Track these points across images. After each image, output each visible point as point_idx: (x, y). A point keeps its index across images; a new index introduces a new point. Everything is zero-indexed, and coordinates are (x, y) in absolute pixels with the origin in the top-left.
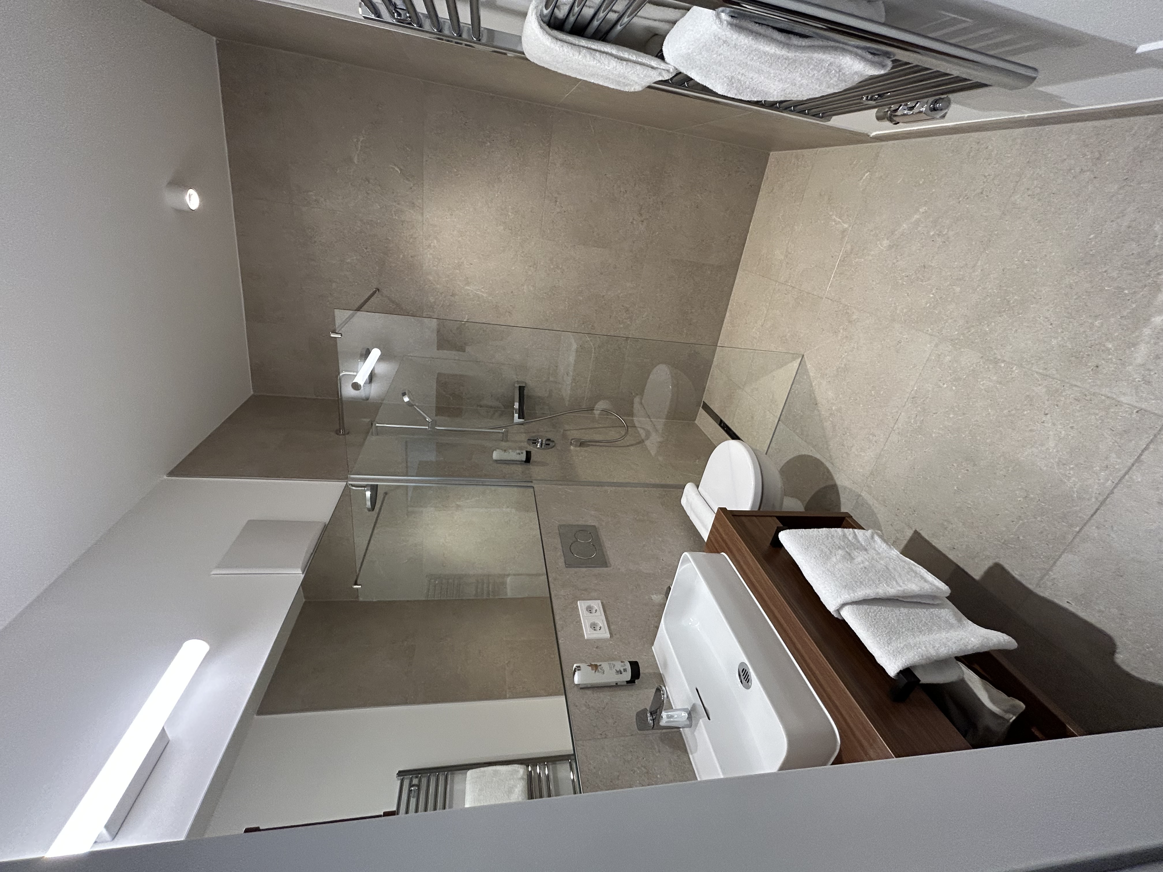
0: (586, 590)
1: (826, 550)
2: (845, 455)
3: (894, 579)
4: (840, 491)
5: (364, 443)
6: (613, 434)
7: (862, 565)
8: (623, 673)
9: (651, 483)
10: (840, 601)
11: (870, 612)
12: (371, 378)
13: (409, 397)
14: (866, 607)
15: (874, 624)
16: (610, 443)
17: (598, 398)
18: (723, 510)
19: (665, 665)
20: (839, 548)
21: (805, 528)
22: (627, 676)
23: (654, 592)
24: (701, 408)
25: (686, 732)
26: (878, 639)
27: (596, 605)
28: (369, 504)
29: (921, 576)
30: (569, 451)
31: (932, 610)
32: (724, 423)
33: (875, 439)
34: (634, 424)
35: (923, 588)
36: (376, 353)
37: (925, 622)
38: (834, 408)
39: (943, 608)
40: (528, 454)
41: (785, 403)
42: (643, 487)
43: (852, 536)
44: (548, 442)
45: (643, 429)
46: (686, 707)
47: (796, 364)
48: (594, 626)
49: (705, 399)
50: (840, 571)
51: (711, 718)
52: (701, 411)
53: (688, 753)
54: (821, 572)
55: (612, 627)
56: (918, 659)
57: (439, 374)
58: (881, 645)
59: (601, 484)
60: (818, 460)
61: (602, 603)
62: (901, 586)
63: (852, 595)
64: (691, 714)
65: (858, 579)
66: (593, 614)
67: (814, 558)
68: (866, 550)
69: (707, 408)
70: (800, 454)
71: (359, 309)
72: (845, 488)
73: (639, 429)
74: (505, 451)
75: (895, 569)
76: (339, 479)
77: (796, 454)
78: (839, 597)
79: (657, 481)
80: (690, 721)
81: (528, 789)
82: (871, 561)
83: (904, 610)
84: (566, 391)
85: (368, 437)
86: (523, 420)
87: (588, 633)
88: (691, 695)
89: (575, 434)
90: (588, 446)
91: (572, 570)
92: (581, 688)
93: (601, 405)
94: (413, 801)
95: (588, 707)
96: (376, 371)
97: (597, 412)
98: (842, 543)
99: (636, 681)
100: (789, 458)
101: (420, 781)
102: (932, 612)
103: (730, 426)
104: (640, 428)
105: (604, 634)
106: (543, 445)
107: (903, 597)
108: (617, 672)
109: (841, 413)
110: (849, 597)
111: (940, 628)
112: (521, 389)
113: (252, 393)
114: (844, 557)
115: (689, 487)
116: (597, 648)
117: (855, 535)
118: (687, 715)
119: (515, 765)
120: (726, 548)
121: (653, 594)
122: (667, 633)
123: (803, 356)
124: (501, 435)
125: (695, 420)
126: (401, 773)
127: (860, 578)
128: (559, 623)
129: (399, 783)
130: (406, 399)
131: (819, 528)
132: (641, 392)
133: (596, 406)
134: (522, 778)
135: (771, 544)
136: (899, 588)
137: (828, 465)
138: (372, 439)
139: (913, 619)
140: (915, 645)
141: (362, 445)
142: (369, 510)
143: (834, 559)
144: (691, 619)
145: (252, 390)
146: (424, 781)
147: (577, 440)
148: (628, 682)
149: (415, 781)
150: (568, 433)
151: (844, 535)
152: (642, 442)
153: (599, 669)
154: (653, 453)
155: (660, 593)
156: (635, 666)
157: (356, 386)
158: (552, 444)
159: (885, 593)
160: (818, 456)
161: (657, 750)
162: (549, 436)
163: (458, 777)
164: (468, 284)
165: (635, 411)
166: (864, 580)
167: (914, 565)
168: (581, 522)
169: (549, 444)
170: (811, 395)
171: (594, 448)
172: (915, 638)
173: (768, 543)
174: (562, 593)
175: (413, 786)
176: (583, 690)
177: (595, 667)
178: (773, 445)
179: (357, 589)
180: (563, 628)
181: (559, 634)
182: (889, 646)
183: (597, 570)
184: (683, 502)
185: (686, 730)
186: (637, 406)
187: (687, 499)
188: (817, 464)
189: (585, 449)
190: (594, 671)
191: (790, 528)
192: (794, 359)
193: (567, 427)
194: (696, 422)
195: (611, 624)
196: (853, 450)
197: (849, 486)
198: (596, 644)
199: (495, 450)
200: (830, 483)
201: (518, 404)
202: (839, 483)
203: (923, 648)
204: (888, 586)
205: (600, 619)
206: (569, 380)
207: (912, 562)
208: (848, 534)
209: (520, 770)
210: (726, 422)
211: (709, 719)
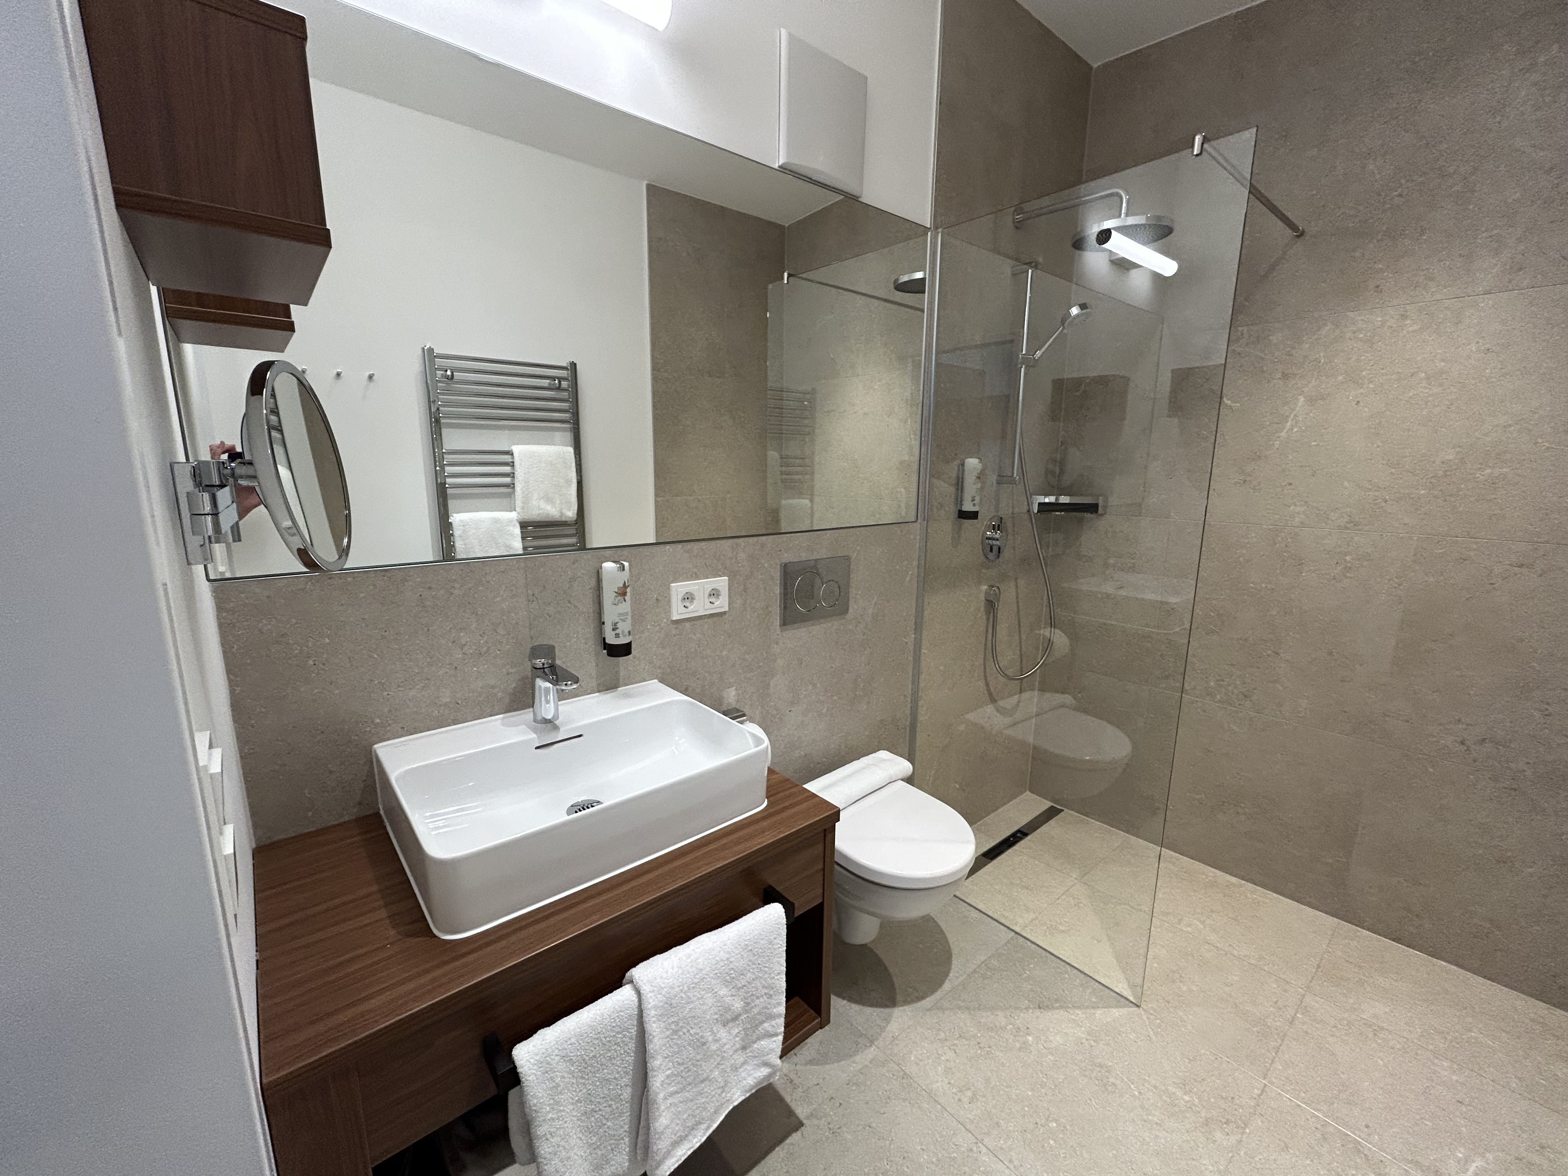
0: (745, 590)
1: (743, 982)
2: (942, 1036)
3: (683, 1089)
4: (887, 1011)
5: (999, 253)
6: (1008, 656)
7: (710, 1039)
8: (614, 633)
9: (920, 708)
10: (645, 989)
11: (625, 1036)
12: (1123, 265)
13: (1077, 316)
14: (634, 1031)
15: (601, 1040)
16: (991, 650)
17: (1074, 637)
18: (835, 815)
19: (627, 696)
20: (748, 1004)
21: (788, 952)
22: (611, 640)
23: (740, 692)
24: (1051, 804)
25: (527, 715)
26: (573, 1040)
27: (722, 604)
28: (905, 278)
29: (687, 1136)
30: (980, 583)
31: (627, 1140)
32: (1021, 839)
33: (965, 1100)
34: (1025, 691)
35: (660, 1138)
36: (1168, 267)
37: (605, 1124)
38: (1030, 1038)
39: (630, 1161)
40: (974, 515)
41: (1045, 950)
42: (912, 694)
43: (770, 1029)
44: (995, 549)
45: (1018, 705)
46: (561, 718)
47: (1122, 988)
48: (689, 597)
49: (1068, 814)
50: (699, 998)
51: (538, 750)
52: (1046, 804)
53: (505, 713)
54: (701, 966)
55: (688, 625)
56: (531, 1103)
57: (1127, 380)
58: (562, 1044)
59: (918, 627)
60: (940, 985)
61: (725, 613)
62: (665, 1099)
63: (653, 1012)
64: (550, 724)
65: (681, 1027)
66: (707, 601)
67: (728, 959)
68: (744, 1048)
69: (1051, 814)
70: (954, 956)
71: (1254, 192)
72: (887, 1021)
73: (1016, 697)
74: (979, 478)
75: (700, 1093)
76: (936, 215)
77: (955, 951)
78: (652, 989)
79: (923, 717)
80: (541, 720)
81: (551, 522)
82: (718, 1055)
83: (627, 1093)
84: (1086, 585)
85: (1008, 261)
86: (1036, 511)
87: (679, 588)
88: (574, 726)
89: (1009, 594)
90: (988, 613)
91: (777, 574)
92: (598, 572)
93: (1060, 639)
94: (545, 383)
95: (572, 580)
96: (1134, 273)
97: (1046, 632)
98: (756, 1011)
99: (605, 651)
100: (949, 936)
101: (565, 390)
102: (623, 1139)
103: (1016, 847)
104: (1019, 702)
105: (678, 612)
106: (990, 542)
107: (647, 1099)
108: (616, 624)
109: (1020, 1049)
110: (650, 1006)
111: (595, 1147)
112: (1093, 508)
113: (1095, 66)
114: (728, 1009)
115: (904, 766)
116: (657, 599)
117: (772, 1036)
118: (549, 718)
119: (576, 506)
120: (772, 810)
121: (736, 690)
122: (668, 703)
123: (1138, 1006)
124: (1010, 474)
125: (1031, 792)
126: (574, 365)
127: (685, 1030)
128: (696, 546)
129: (564, 364)
130: (1075, 311)
131: (786, 974)
132: (1081, 708)
133: (1057, 631)
134: (562, 514)
135: (770, 886)
136: (661, 1096)
137: (927, 1002)
138: (1007, 267)
139: (610, 1106)
140: (557, 1103)
141: (996, 251)
142: (896, 280)
143: (723, 991)
144: (683, 740)
145: (1099, 64)
146: (565, 395)
147: (998, 597)
148: (604, 639)
149: (564, 384)
150: (1012, 584)
151: (771, 1017)
152: (993, 700)
153: (619, 598)
154: (971, 716)
155: (737, 701)
156: (625, 650)
157: (1104, 236)
158: (991, 556)
159: (653, 1070)
160: (947, 986)
161: (510, 671)
162: (1006, 554)
163: (569, 436)
164: (1311, 401)
165: (1047, 695)
166: (680, 1037)
167: (708, 1128)
168: (853, 592)
169: (991, 551)
170: (1057, 1000)
171: (985, 622)
172: (573, 1104)
173: (772, 880)
174: (742, 556)
175: (560, 382)
176: (596, 574)
177: (622, 593)
178: (975, 914)
179: (783, 278)
180: (687, 552)
181: (680, 546)
182: (557, 1058)
183: (776, 610)
184: (883, 754)
185: (531, 715)
186: (1059, 698)
187: (884, 760)
188: (934, 982)
189: (982, 609)
190: (616, 590)
191: (789, 927)
192: (1133, 986)
193: (1022, 583)
194: (1028, 792)
195: (692, 623)
196: (951, 1055)
197: (889, 1028)
198: (664, 600)
199: (981, 462)
200: (899, 998)
201: (1067, 501)
202: (897, 1012)
203: (550, 1116)
204: (668, 1077)
205: (700, 607)
206: (1109, 588)
207: (715, 1126)
208: (773, 1023)
209: (571, 513)
210: (1022, 842)
211: (537, 748)
